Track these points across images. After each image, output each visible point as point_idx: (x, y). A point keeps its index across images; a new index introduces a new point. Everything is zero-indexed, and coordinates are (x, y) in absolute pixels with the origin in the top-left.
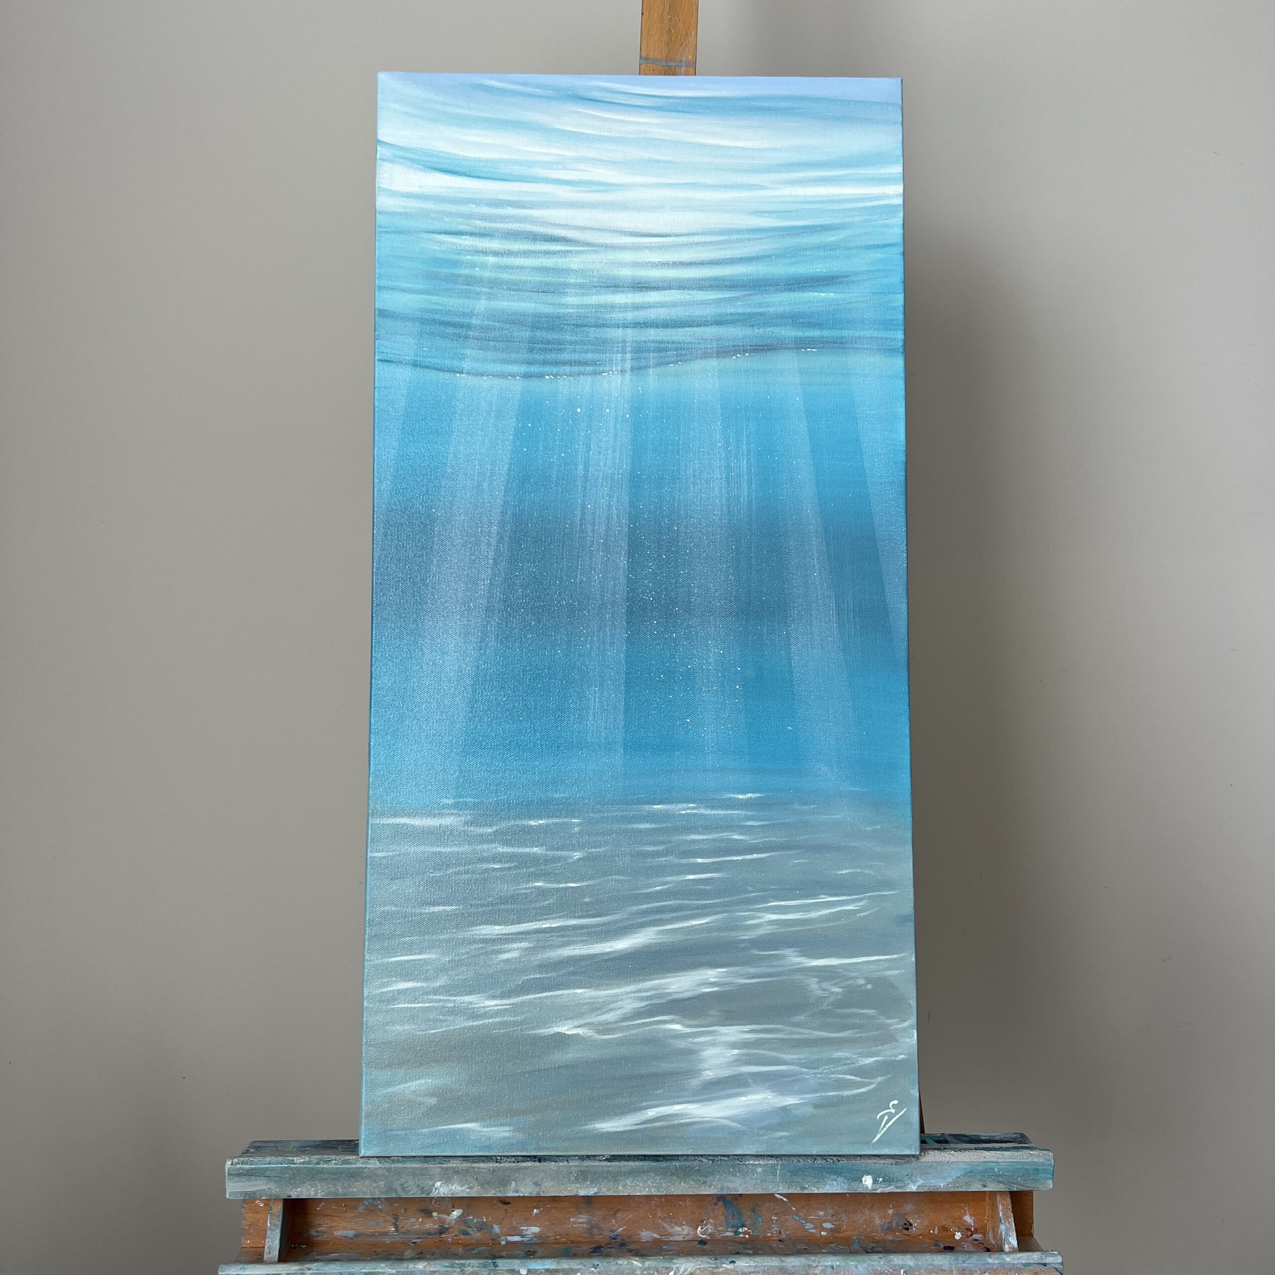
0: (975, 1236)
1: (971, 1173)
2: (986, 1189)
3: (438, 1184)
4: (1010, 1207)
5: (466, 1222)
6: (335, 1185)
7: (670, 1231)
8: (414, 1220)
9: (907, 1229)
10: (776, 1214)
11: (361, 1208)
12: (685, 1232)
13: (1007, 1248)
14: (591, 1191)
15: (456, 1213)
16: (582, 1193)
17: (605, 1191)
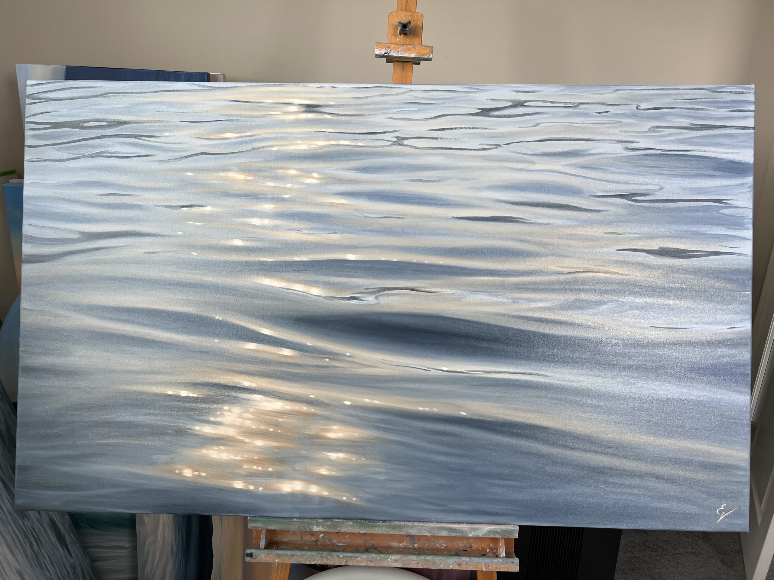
0: (494, 551)
1: (490, 532)
2: (495, 537)
3: (315, 527)
4: (504, 543)
5: (324, 538)
6: (282, 526)
7: (391, 544)
8: (308, 537)
9: (471, 547)
10: (427, 541)
11: (291, 532)
12: (396, 545)
13: (501, 556)
14: (364, 532)
15: (322, 535)
16: (361, 532)
17: (368, 532)
